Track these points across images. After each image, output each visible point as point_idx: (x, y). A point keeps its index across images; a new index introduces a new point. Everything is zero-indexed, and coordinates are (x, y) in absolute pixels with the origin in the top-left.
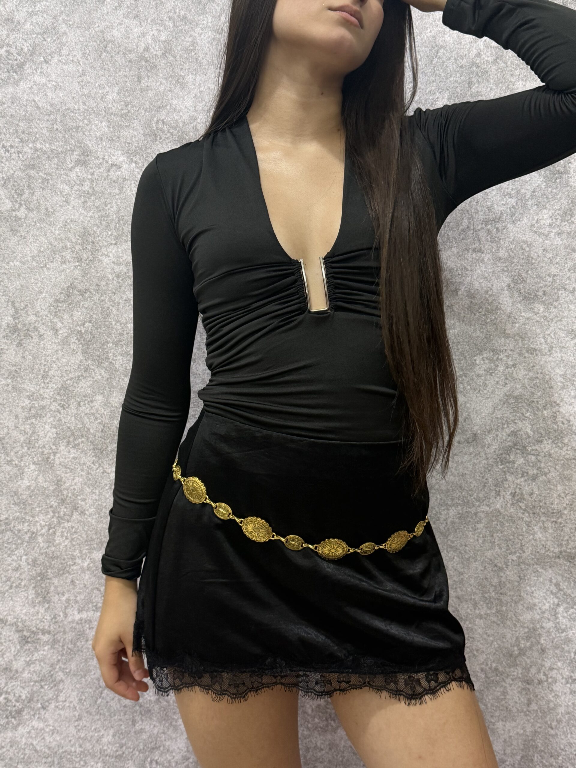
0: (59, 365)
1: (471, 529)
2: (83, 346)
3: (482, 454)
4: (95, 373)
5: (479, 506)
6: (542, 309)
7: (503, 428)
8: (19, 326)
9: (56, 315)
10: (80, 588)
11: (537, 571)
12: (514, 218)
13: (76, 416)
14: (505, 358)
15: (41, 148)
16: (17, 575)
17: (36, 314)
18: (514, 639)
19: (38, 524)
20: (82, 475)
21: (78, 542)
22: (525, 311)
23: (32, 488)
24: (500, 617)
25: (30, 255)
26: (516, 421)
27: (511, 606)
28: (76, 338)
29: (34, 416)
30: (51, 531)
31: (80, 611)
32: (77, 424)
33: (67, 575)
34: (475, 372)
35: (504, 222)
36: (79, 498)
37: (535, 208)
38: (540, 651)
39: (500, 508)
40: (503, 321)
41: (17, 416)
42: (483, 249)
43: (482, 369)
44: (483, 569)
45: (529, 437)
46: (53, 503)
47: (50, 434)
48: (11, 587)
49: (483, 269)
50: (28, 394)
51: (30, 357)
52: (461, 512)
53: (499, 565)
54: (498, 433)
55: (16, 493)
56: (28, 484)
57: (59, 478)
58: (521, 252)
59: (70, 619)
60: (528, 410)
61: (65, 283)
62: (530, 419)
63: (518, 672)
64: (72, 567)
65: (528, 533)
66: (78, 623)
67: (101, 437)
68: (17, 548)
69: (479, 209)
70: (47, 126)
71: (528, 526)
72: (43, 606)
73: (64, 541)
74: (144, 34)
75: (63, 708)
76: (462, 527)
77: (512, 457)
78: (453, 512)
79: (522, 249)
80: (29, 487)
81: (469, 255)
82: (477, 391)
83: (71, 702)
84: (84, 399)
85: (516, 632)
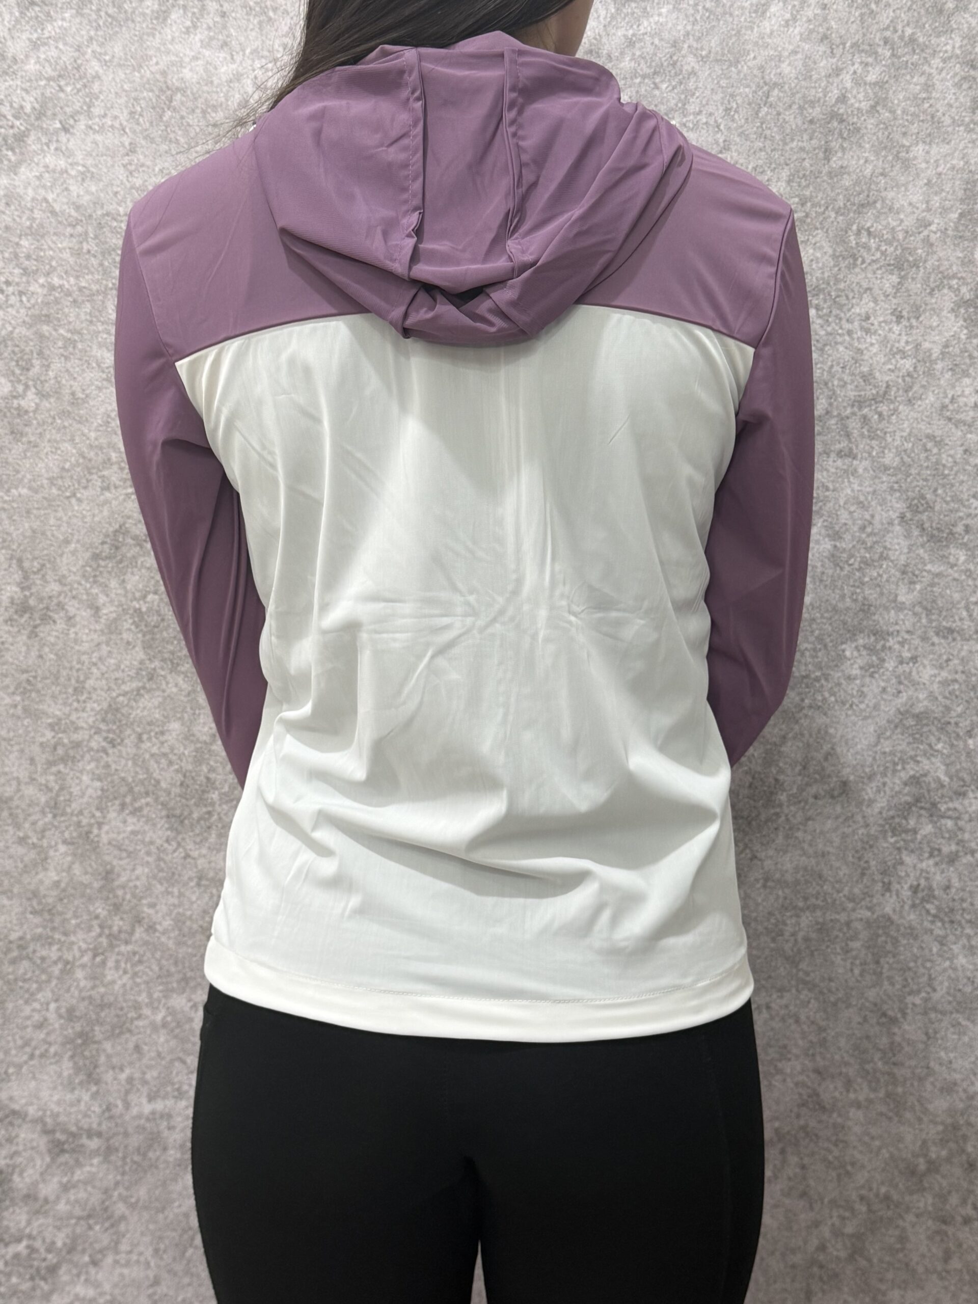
0: (104, 669)
1: (838, 950)
2: (144, 636)
3: (859, 818)
4: (167, 683)
5: (854, 910)
6: (962, 558)
7: (895, 771)
8: (32, 602)
9: (95, 582)
10: (151, 1059)
11: (959, 1024)
12: (910, 394)
13: (135, 759)
14: (897, 647)
15: (61, 286)
16: (42, 1036)
17: (61, 581)
18: (919, 1143)
19: (75, 947)
20: (148, 862)
21: (145, 978)
22: (932, 562)
23: (63, 885)
24: (892, 1106)
25: (46, 475)
26: (919, 758)
27: (912, 1085)
28: (130, 621)
29: (64, 760)
30: (98, 959)
31: (151, 1099)
32: (137, 773)
33: (128, 1035)
34: (843, 671)
35: (892, 402)
36: (144, 902)
37: (948, 375)
38: (966, 1166)
39: (891, 913)
40: (893, 579)
41: (32, 760)
42: (855, 451)
43: (856, 666)
44: (860, 1020)
45: (943, 786)
46: (100, 910)
47: (90, 791)
48: (32, 1057)
49: (856, 487)
50: (50, 721)
51: (52, 656)
52: (821, 920)
53: (890, 1013)
54: (886, 779)
55: (35, 894)
56: (56, 878)
57: (109, 867)
58: (923, 456)
59: (135, 1111)
60: (939, 739)
61: (110, 524)
62: (942, 754)
63: (926, 1202)
64: (136, 1023)
65: (941, 956)
66: (148, 1119)
67: (180, 796)
68: (40, 989)
69: (847, 378)
70: (71, 245)
71: (942, 944)
72: (87, 1090)
73: (120, 978)
74: (238, 77)
75: (128, 1264)
76: (823, 947)
77: (912, 823)
78: (806, 920)
79: (926, 450)
80: (57, 884)
81: (831, 463)
82: (848, 706)
83: (141, 1254)
84: (148, 728)
85: (921, 1130)
